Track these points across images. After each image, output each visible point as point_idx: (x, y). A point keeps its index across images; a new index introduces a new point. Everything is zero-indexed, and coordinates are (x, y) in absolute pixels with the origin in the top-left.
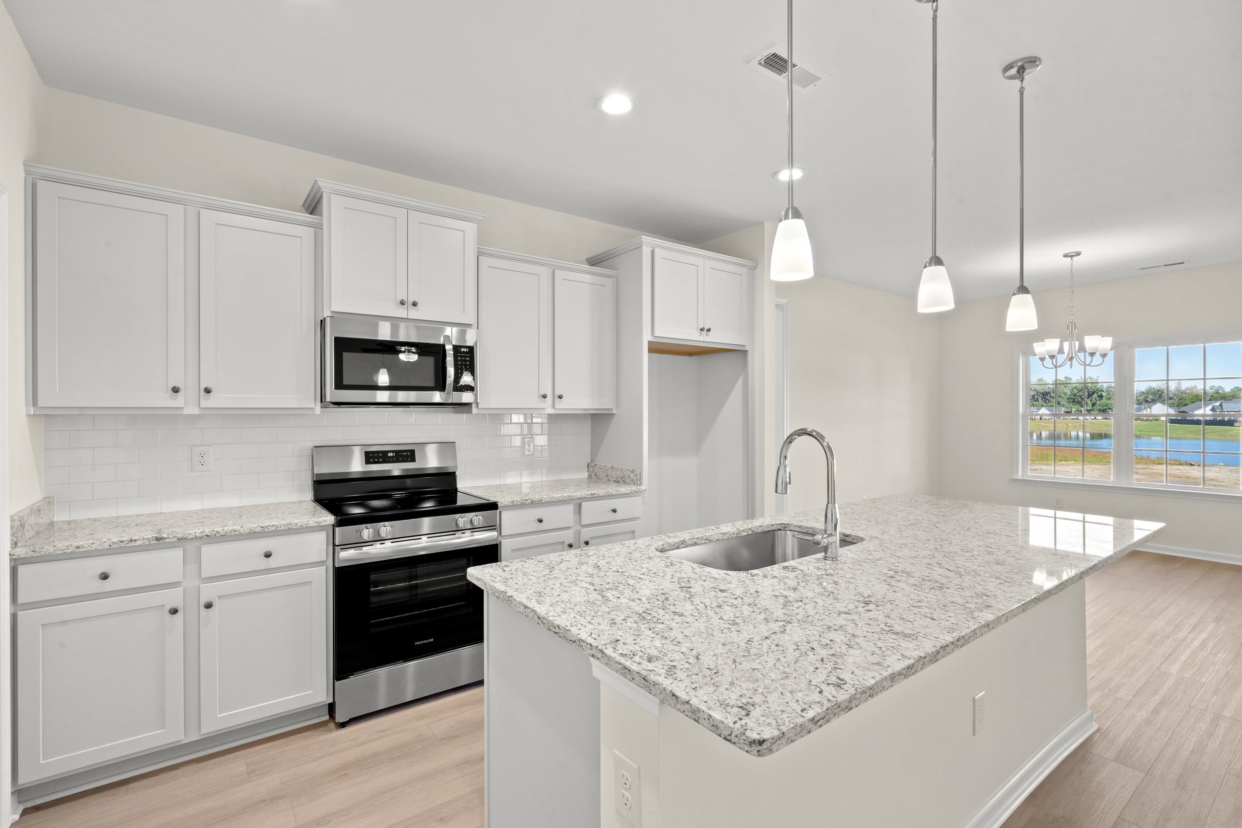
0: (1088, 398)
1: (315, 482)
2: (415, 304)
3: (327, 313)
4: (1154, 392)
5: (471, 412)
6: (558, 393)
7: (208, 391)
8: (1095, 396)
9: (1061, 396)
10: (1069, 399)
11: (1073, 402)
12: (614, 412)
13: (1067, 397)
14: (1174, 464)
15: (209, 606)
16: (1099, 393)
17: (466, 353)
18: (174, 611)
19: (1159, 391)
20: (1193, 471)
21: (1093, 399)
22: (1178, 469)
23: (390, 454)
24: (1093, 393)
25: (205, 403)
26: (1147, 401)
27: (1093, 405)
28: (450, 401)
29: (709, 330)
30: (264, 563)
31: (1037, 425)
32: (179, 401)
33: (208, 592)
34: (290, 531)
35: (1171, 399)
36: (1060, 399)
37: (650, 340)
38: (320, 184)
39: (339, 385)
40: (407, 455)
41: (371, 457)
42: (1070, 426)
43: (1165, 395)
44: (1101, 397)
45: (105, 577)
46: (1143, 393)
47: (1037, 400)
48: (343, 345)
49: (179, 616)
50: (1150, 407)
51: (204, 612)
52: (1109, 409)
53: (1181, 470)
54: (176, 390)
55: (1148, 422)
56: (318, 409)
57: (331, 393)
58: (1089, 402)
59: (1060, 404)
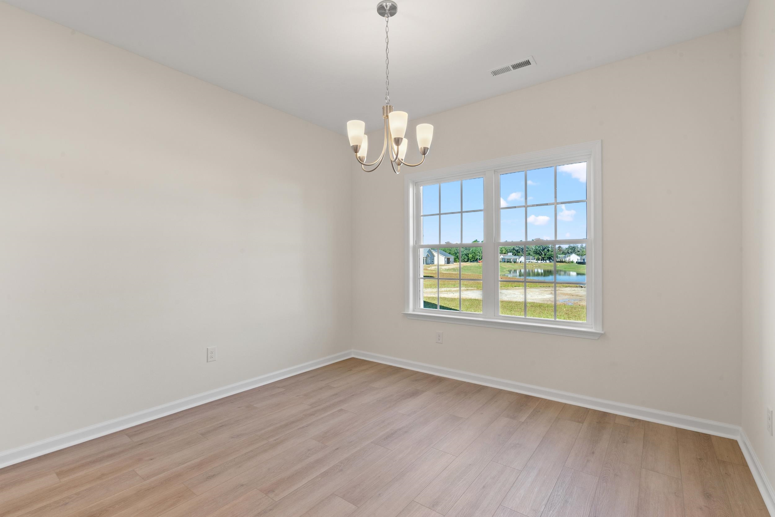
0: (543, 251)
4: (571, 248)
8: (546, 250)
9: (531, 250)
10: (534, 251)
11: (536, 253)
13: (533, 250)
14: (573, 287)
16: (548, 249)
19: (573, 247)
20: (581, 291)
21: (545, 252)
22: (574, 290)
24: (545, 249)
26: (568, 253)
27: (545, 255)
31: (519, 266)
35: (579, 252)
36: (530, 252)
42: (534, 266)
43: (576, 250)
44: (548, 250)
46: (567, 248)
47: (520, 252)
50: (569, 256)
52: (552, 257)
53: (575, 290)
55: (569, 264)
58: (543, 253)
59: (530, 254)
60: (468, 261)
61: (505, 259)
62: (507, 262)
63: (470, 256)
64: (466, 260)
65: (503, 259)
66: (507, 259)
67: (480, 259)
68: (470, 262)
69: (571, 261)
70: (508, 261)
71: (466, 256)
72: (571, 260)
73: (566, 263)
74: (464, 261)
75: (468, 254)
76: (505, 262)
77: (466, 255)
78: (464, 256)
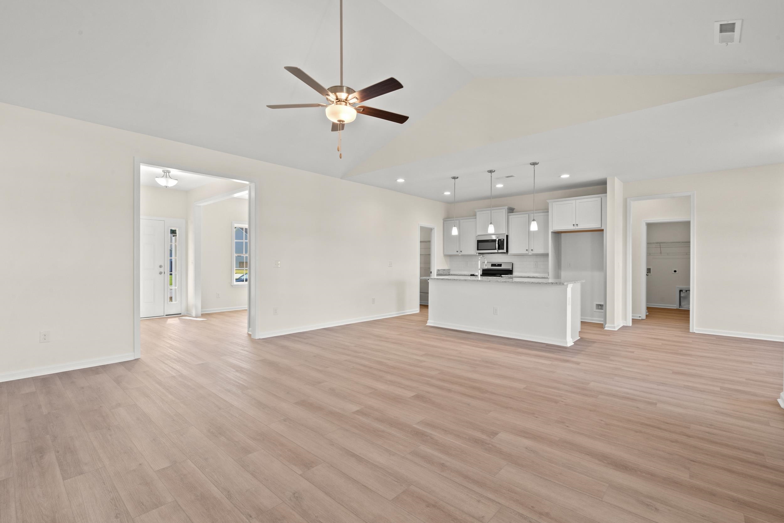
3: (474, 235)
6: (531, 249)
7: (461, 251)
17: (502, 240)
23: (496, 265)
25: (461, 254)
28: (499, 252)
37: (552, 231)
38: (476, 210)
40: (501, 265)
41: (493, 265)
48: (479, 242)
56: (477, 255)
57: (478, 251)
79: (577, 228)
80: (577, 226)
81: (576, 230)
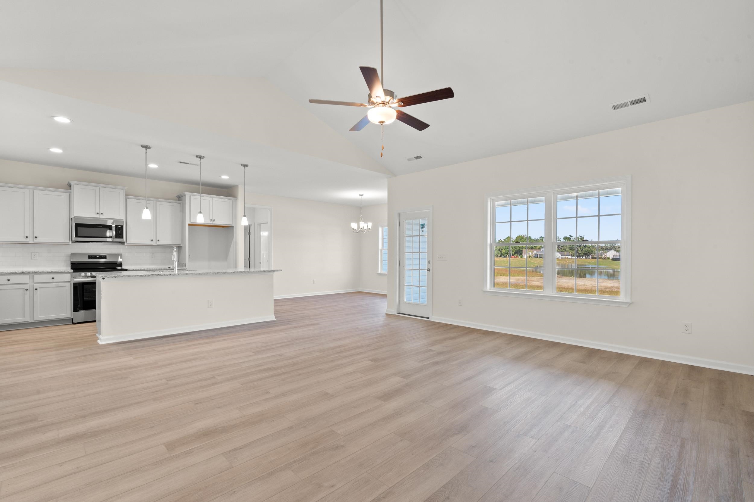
1: (71, 264)
2: (102, 214)
3: (72, 217)
5: (124, 245)
6: (158, 239)
7: (36, 237)
12: (182, 245)
15: (36, 289)
17: (120, 227)
18: (27, 290)
23: (97, 257)
25: (35, 241)
28: (114, 241)
29: (214, 220)
30: (52, 280)
32: (28, 240)
33: (36, 286)
34: (59, 273)
37: (189, 223)
38: (70, 182)
39: (77, 236)
40: (105, 257)
41: (90, 257)
45: (9, 280)
48: (78, 226)
49: (28, 292)
51: (35, 291)
54: (27, 237)
56: (71, 243)
57: (74, 238)
58: (580, 249)
59: (566, 250)
60: (501, 256)
61: (538, 254)
62: (539, 258)
63: (504, 251)
64: (499, 255)
65: (535, 254)
66: (539, 254)
67: (514, 254)
68: (503, 257)
69: (607, 258)
70: (540, 256)
71: (499, 252)
72: (608, 256)
73: (602, 259)
74: (497, 256)
75: (502, 250)
76: (537, 257)
77: (499, 250)
78: (497, 251)
79: (213, 223)
80: (214, 222)
81: (212, 225)
